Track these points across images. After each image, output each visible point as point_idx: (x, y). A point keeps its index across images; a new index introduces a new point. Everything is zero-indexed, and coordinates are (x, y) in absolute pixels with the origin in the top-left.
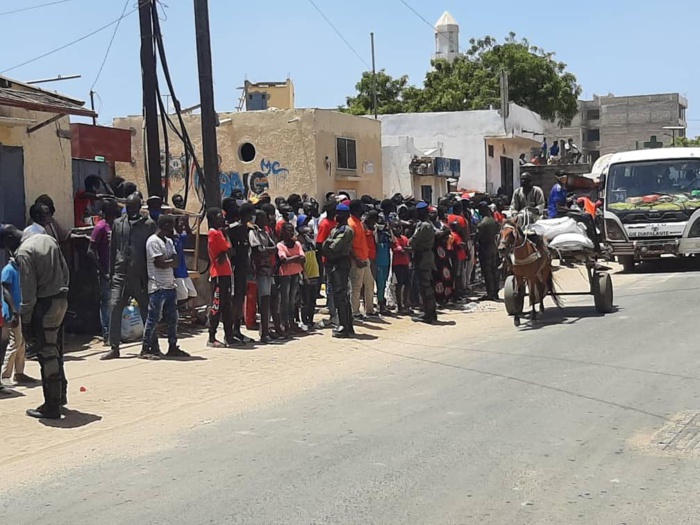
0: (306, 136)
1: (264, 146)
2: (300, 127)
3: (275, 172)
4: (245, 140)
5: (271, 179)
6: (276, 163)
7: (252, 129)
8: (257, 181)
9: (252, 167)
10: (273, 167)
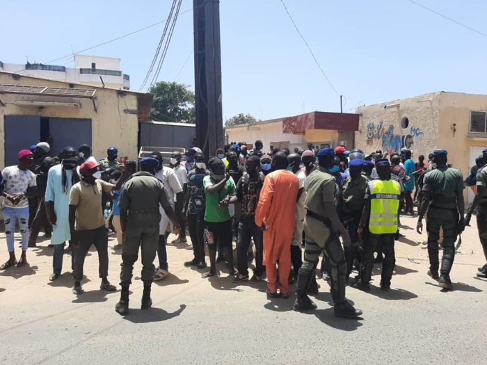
0: (435, 110)
1: (412, 119)
2: (431, 104)
3: (417, 134)
4: (405, 115)
5: (414, 139)
6: (418, 129)
7: (408, 109)
8: (409, 140)
9: (406, 132)
10: (416, 132)
